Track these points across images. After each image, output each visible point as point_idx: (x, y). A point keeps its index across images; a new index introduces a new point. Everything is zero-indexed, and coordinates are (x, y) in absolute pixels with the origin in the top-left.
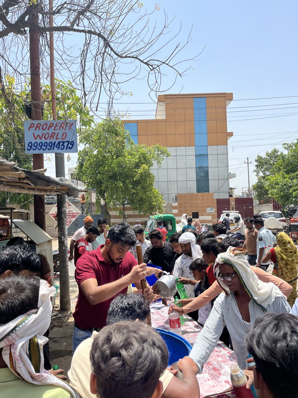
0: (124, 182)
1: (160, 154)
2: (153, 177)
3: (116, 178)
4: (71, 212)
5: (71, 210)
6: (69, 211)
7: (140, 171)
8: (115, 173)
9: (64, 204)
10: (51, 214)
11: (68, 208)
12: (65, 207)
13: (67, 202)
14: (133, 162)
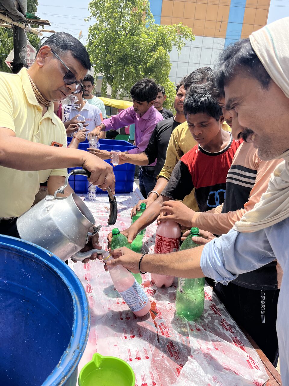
0: (136, 68)
3: (127, 61)
8: (126, 54)
9: (23, 47)
10: (8, 62)
11: (30, 55)
12: (24, 52)
13: (28, 46)
14: (149, 43)
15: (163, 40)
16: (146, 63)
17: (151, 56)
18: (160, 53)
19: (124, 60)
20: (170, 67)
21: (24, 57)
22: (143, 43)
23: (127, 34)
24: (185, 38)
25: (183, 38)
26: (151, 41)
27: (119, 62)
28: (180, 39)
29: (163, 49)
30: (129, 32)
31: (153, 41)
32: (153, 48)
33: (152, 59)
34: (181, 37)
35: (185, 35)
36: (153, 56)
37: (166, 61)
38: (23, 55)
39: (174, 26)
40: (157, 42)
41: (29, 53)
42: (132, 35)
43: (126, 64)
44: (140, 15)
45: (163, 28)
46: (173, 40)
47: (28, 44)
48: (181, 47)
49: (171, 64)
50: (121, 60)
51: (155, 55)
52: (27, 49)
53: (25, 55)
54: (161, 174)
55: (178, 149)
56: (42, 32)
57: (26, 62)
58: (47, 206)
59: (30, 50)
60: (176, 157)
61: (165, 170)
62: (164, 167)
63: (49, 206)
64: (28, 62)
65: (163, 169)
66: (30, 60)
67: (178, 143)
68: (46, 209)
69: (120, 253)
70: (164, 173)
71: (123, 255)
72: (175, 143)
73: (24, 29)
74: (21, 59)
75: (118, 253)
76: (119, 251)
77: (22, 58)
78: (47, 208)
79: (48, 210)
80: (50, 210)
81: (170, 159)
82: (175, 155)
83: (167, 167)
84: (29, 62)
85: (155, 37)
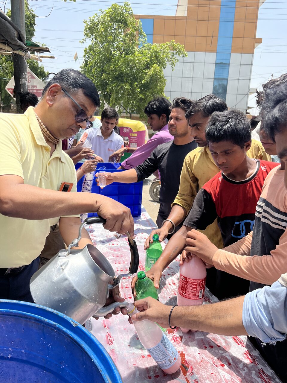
0: (131, 85)
1: (175, 53)
2: (165, 81)
3: (122, 79)
4: (35, 88)
5: (35, 84)
6: (33, 86)
7: (150, 73)
8: (122, 73)
9: (24, 74)
10: (8, 89)
11: (30, 81)
12: (24, 78)
13: (29, 73)
14: (143, 61)
15: (157, 57)
16: (141, 80)
17: (146, 74)
18: (154, 70)
19: (120, 78)
20: (165, 83)
21: (25, 83)
22: (137, 61)
23: (121, 53)
24: (178, 54)
25: (176, 54)
26: (145, 59)
27: (115, 80)
28: (173, 56)
29: (158, 66)
30: (124, 51)
31: (147, 58)
32: (148, 66)
33: (147, 76)
34: (174, 54)
35: (178, 52)
36: (148, 74)
37: (161, 78)
38: (24, 82)
39: (167, 45)
40: (151, 61)
41: (30, 79)
42: (127, 54)
43: (121, 81)
44: (132, 35)
45: (156, 46)
46: (167, 57)
47: (28, 71)
48: (174, 63)
49: (166, 80)
50: (116, 78)
51: (150, 72)
52: (28, 76)
53: (26, 81)
54: (176, 201)
55: (191, 176)
56: (41, 58)
57: (27, 88)
58: (61, 264)
59: (30, 76)
60: (190, 184)
61: (179, 197)
62: (178, 195)
63: (64, 264)
64: (28, 88)
65: (177, 197)
66: (31, 86)
67: (191, 170)
68: (61, 268)
69: (145, 305)
70: (179, 201)
71: (150, 307)
72: (188, 170)
73: (24, 56)
74: (22, 86)
75: (143, 304)
76: (144, 302)
77: (23, 84)
78: (61, 266)
79: (63, 269)
80: (65, 268)
81: (184, 186)
82: (189, 182)
83: (181, 195)
84: (30, 88)
85: (149, 55)
